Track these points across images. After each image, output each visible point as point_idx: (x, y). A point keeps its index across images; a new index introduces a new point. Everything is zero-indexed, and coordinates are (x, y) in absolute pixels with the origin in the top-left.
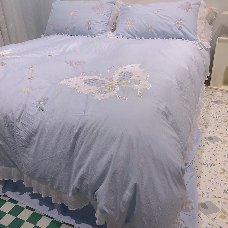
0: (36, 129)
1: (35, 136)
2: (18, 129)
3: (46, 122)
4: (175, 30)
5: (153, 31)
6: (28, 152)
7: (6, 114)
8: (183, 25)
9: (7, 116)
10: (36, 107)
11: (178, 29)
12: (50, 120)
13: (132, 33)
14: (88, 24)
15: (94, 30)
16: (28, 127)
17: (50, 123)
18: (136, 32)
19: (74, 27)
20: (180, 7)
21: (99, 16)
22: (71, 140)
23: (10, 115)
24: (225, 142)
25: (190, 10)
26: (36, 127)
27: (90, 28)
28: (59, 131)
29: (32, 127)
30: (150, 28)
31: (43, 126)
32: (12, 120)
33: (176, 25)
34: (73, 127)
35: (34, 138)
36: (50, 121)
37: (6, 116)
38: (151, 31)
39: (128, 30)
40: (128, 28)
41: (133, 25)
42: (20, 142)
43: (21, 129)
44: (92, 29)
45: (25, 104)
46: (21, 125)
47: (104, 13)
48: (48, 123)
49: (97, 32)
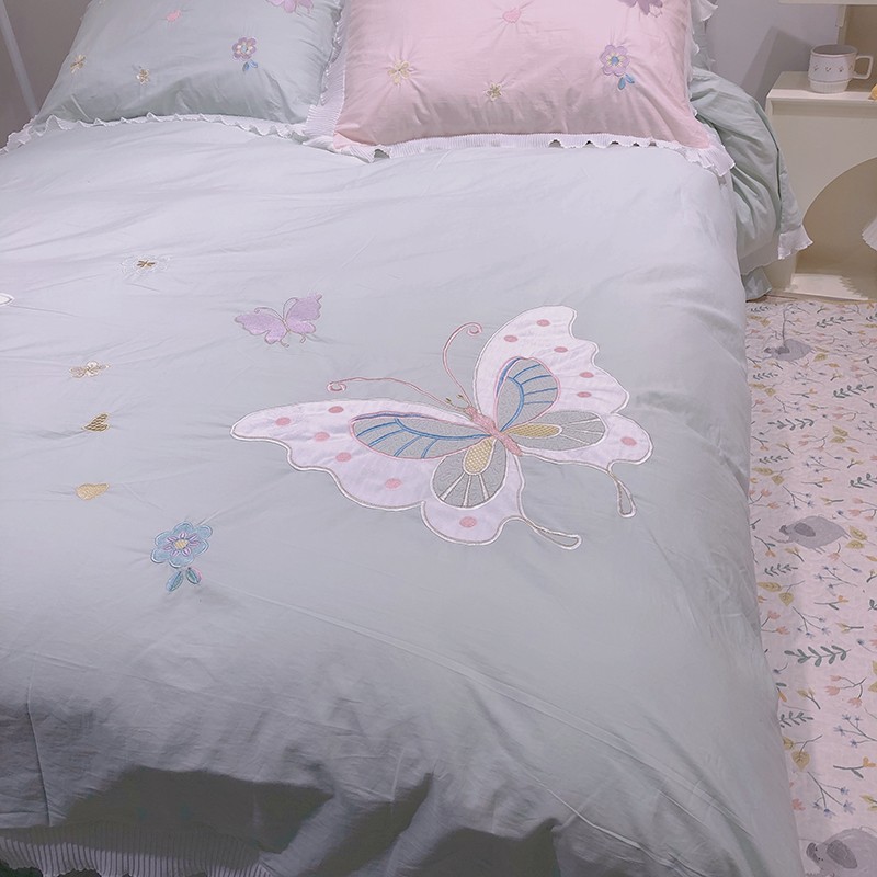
24: (859, 538)
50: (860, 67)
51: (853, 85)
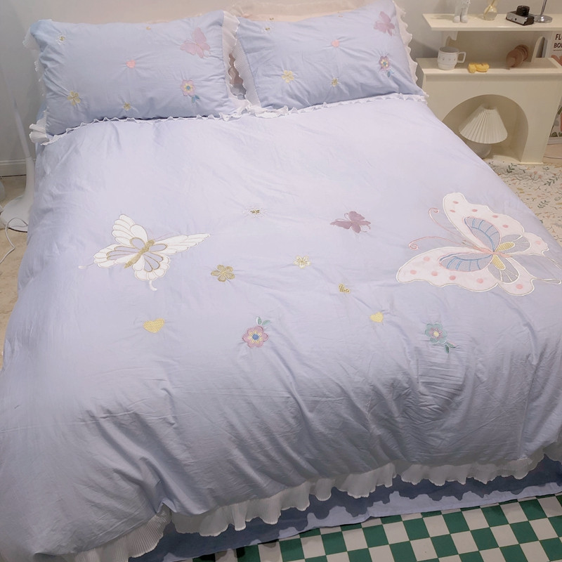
0: (461, 383)
1: (459, 395)
2: (422, 396)
3: (477, 364)
4: (382, 79)
5: (342, 87)
6: (442, 425)
7: (392, 379)
8: (394, 66)
9: (394, 381)
10: (435, 345)
11: (386, 76)
12: (480, 359)
13: (300, 96)
14: (188, 88)
15: (207, 101)
16: (443, 385)
17: (484, 365)
18: (308, 92)
19: (152, 99)
20: (377, 26)
21: (207, 64)
22: (530, 379)
23: (400, 377)
25: (393, 31)
26: (461, 380)
27: (197, 98)
28: (506, 372)
29: (452, 382)
30: (335, 81)
31: (475, 374)
32: (406, 386)
33: (382, 68)
34: (528, 357)
35: (458, 399)
36: (481, 362)
37: (392, 381)
38: (338, 87)
39: (290, 91)
40: (290, 87)
41: (298, 78)
42: (426, 416)
43: (427, 393)
44: (200, 97)
45: (416, 348)
46: (425, 387)
47: (212, 54)
48: (480, 365)
49: (216, 104)
50: (460, 58)
51: (458, 66)
